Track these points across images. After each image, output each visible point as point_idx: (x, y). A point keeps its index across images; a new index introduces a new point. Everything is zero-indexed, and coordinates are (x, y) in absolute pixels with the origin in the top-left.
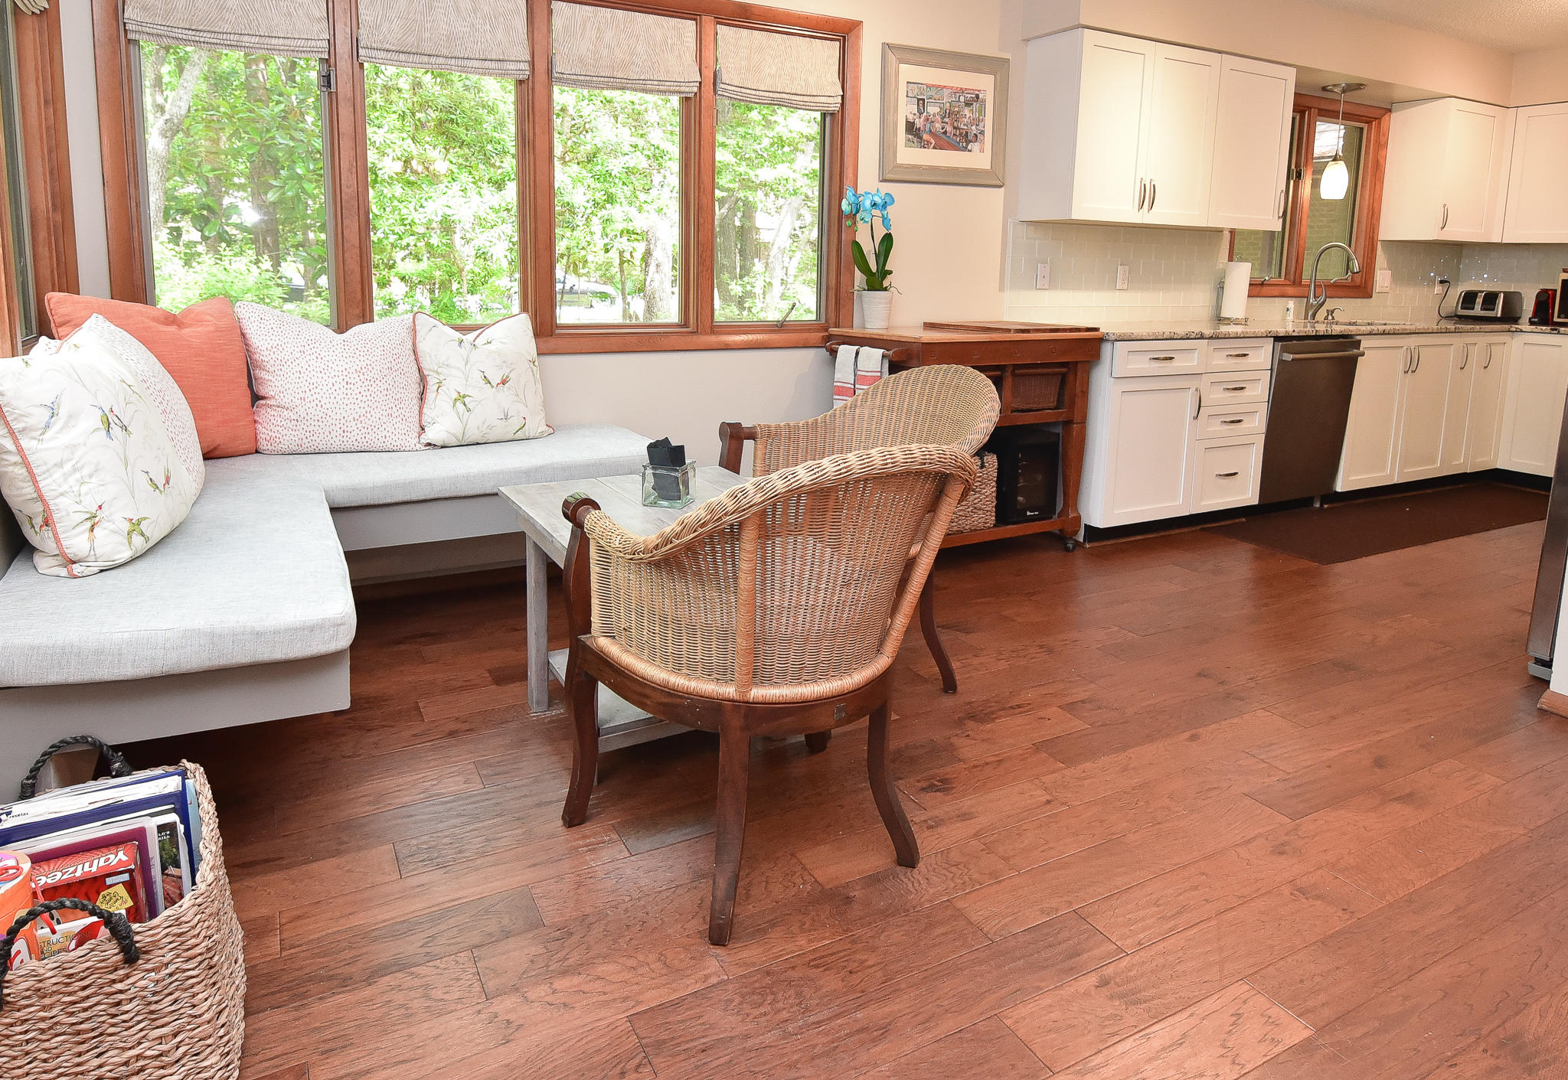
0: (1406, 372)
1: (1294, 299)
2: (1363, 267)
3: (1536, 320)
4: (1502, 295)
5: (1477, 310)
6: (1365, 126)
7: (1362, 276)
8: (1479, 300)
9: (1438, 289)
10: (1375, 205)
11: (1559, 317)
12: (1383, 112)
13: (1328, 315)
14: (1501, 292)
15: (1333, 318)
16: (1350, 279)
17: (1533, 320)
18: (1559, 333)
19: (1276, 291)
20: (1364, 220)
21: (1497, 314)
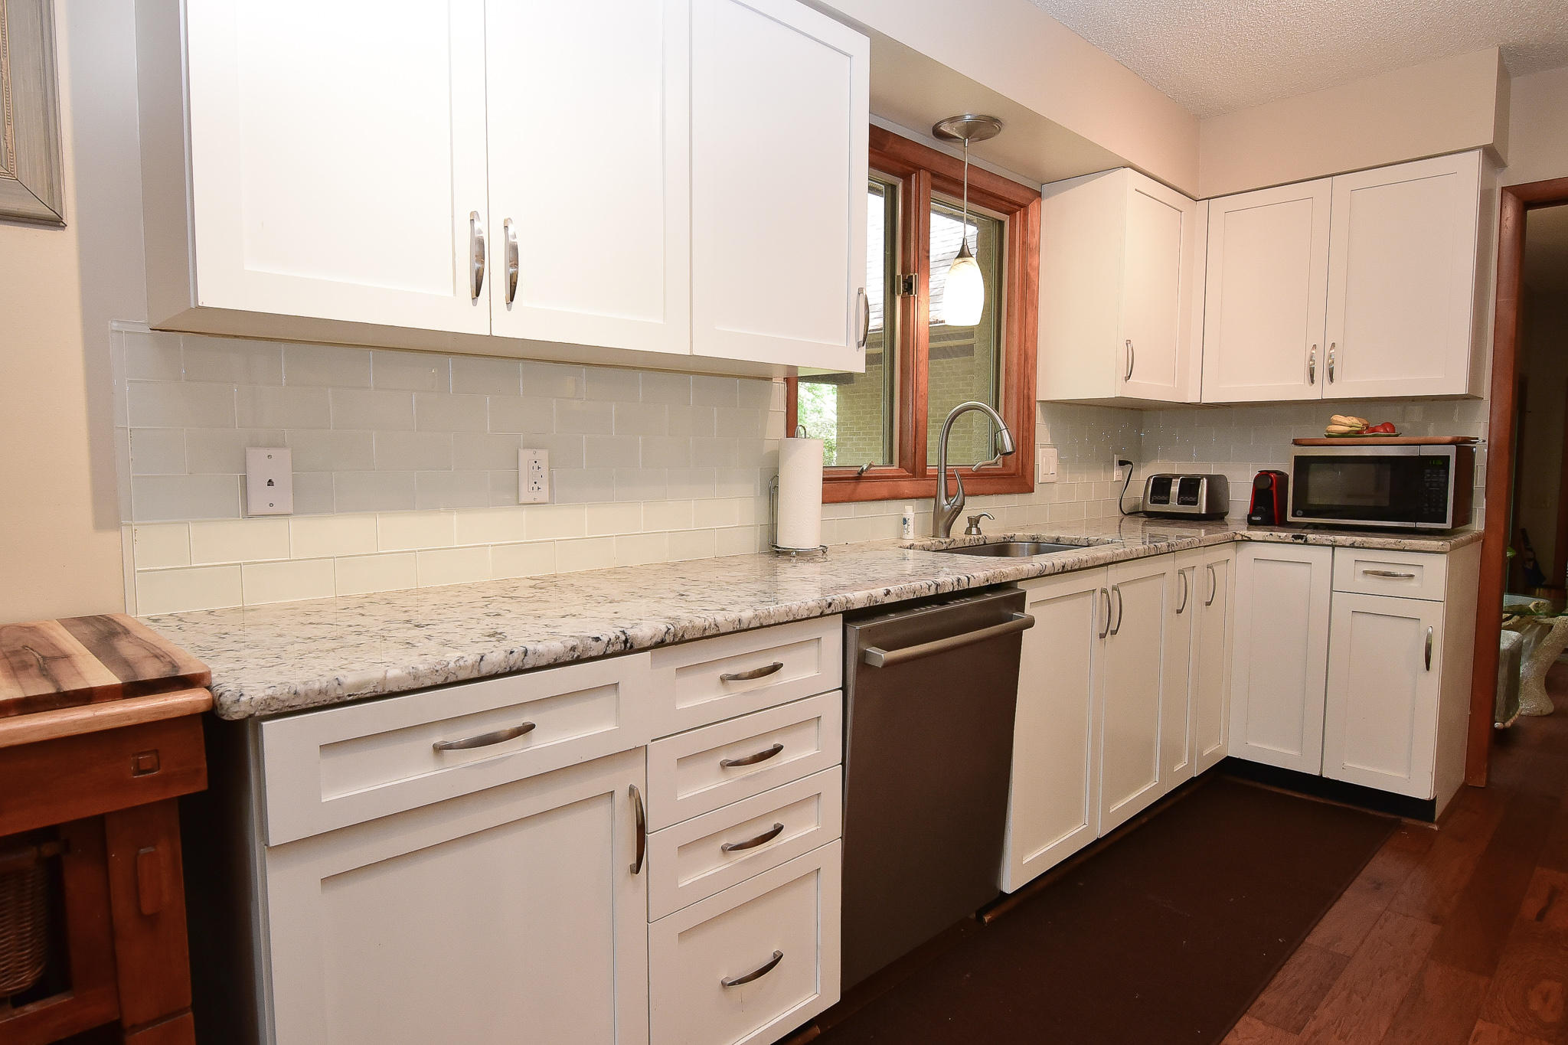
0: (1103, 636)
1: (915, 501)
2: (1018, 443)
3: (1258, 518)
4: (1205, 480)
5: (1174, 506)
6: (1006, 218)
7: (1018, 459)
8: (1175, 489)
9: (1117, 474)
10: (1029, 344)
11: (1294, 515)
12: (1029, 195)
13: (971, 527)
14: (1202, 477)
15: (979, 532)
16: (1000, 462)
17: (1253, 518)
18: (1306, 543)
19: (883, 488)
20: (1015, 368)
21: (1200, 509)
